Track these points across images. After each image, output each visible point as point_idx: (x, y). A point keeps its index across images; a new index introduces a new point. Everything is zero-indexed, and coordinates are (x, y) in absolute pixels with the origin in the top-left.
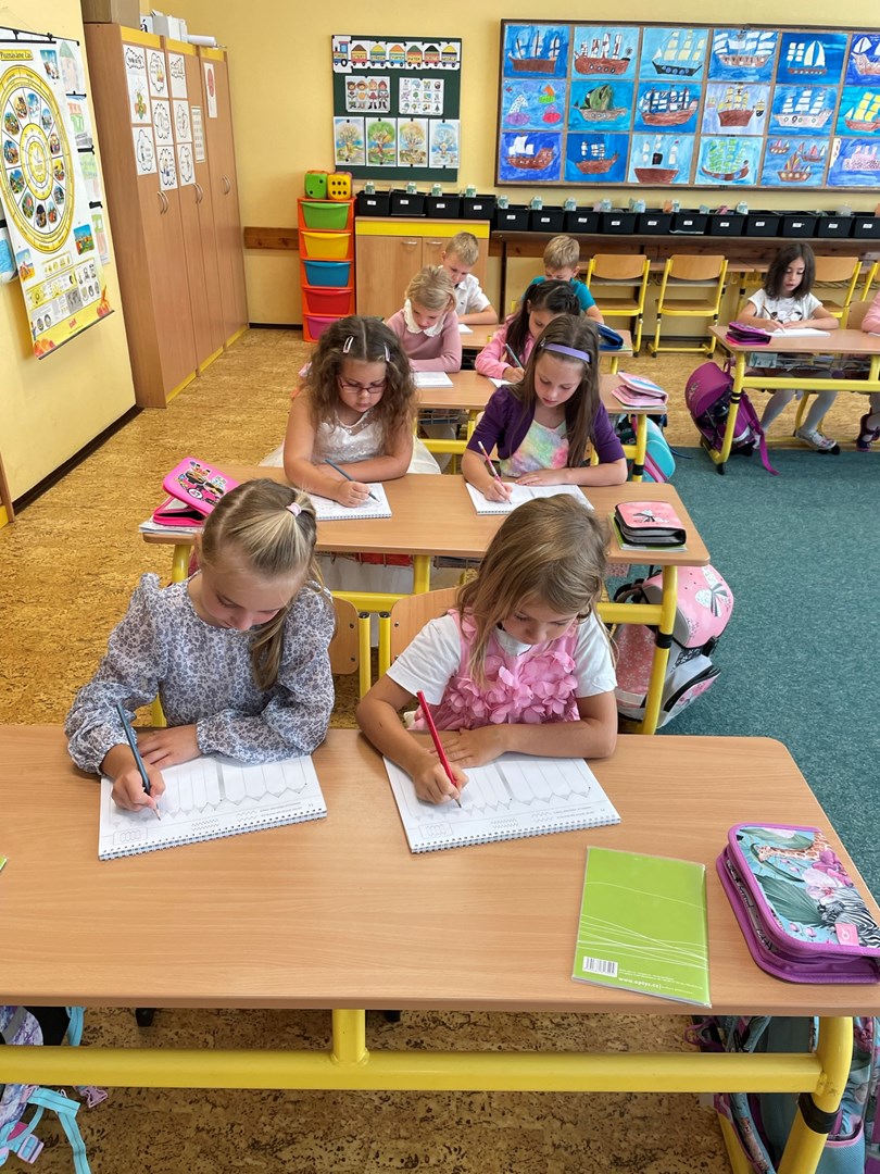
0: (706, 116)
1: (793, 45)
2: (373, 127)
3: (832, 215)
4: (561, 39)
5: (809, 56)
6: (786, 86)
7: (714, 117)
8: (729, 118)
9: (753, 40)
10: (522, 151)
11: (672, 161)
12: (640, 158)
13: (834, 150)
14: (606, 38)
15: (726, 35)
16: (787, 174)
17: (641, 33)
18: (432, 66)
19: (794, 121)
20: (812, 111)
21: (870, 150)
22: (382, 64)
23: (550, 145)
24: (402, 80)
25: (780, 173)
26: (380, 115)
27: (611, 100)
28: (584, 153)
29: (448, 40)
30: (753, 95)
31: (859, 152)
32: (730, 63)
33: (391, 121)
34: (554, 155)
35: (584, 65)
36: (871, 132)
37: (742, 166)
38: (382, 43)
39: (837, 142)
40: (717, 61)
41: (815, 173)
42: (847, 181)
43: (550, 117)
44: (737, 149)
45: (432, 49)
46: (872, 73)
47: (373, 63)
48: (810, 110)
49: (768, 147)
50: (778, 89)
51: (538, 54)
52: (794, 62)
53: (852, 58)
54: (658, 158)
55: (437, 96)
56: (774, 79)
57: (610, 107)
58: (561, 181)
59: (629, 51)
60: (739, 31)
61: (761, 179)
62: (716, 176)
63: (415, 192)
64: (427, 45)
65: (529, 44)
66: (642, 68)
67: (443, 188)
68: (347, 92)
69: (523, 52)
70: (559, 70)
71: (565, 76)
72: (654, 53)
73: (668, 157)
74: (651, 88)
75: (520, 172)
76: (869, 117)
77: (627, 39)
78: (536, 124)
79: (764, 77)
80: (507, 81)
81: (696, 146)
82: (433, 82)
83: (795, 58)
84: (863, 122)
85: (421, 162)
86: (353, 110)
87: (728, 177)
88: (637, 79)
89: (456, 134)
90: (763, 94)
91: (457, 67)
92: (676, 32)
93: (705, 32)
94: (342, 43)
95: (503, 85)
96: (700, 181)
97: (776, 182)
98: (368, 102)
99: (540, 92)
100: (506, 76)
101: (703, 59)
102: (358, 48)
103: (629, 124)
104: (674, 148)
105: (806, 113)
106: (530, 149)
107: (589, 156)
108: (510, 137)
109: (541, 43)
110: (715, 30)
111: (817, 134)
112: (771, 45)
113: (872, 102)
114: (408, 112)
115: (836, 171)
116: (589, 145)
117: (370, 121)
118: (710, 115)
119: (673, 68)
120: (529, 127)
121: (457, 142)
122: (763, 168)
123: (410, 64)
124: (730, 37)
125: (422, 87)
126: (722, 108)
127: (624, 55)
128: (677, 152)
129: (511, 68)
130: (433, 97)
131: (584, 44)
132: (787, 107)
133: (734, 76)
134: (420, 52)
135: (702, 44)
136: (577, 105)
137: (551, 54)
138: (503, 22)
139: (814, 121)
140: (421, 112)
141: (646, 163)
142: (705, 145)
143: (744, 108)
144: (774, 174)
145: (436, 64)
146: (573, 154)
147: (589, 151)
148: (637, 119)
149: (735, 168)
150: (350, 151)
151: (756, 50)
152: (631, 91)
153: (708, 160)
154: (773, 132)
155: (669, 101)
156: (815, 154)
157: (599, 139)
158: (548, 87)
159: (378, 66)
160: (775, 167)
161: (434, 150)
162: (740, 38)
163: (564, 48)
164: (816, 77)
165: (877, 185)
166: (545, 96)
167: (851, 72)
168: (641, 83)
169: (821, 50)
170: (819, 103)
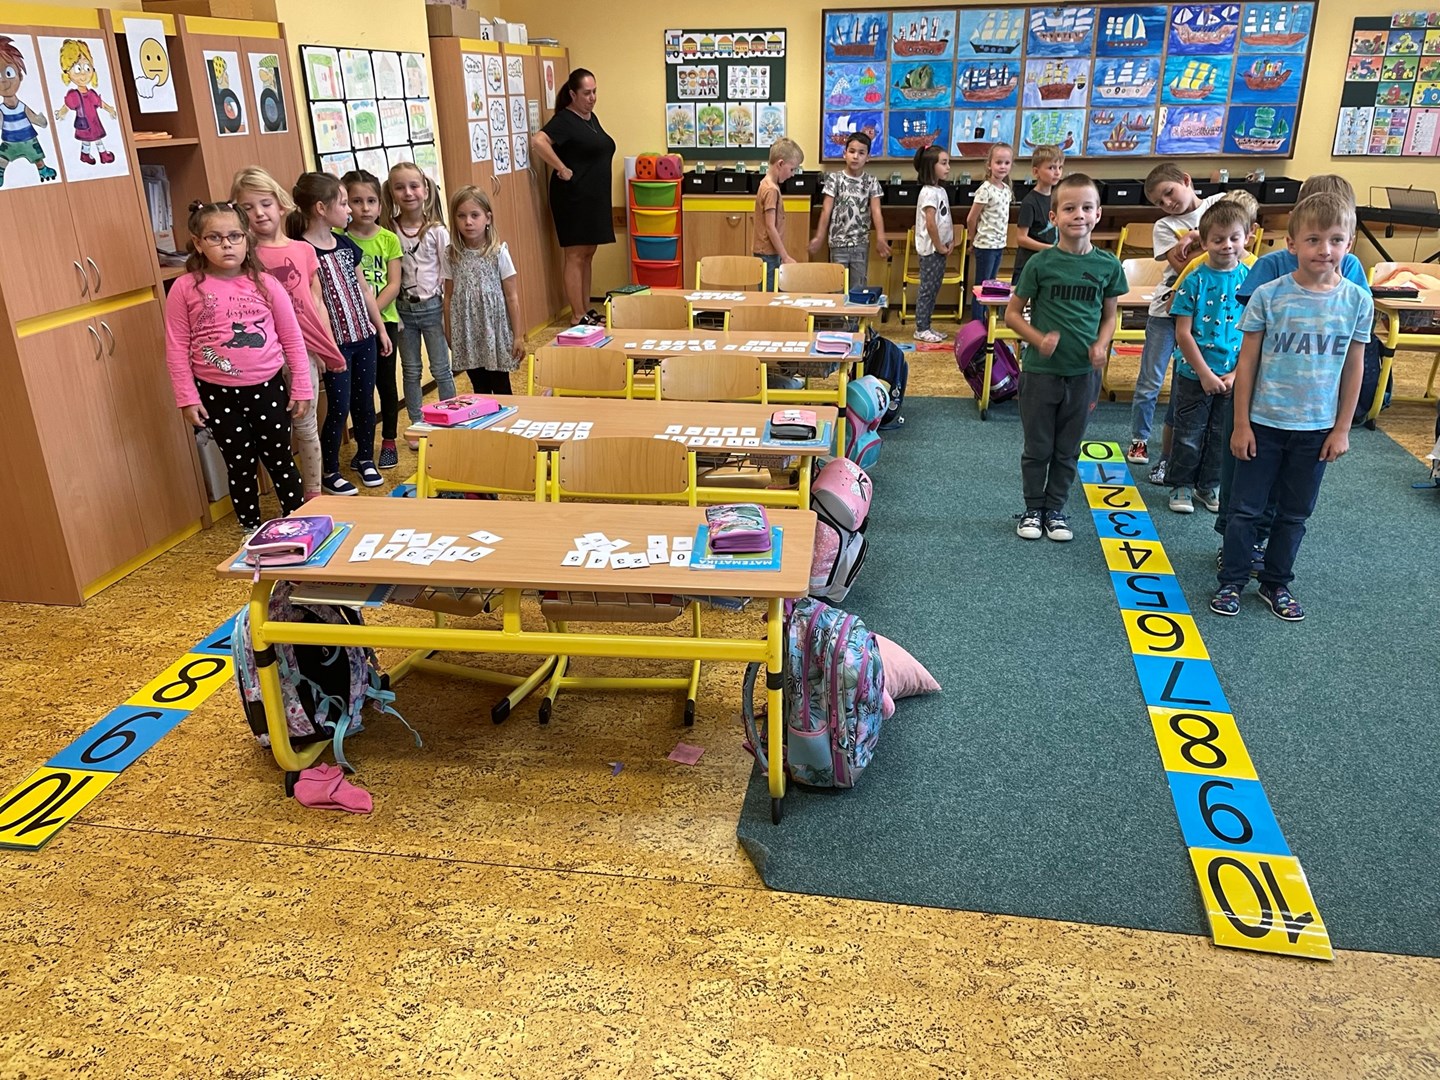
0: (1026, 90)
1: (1111, 20)
2: (703, 111)
4: (880, 26)
5: (1128, 29)
6: (1106, 59)
7: (1035, 91)
8: (1049, 92)
9: (1070, 17)
10: (845, 130)
11: (994, 135)
12: (962, 131)
13: (1161, 118)
14: (924, 22)
15: (1043, 13)
16: (1113, 144)
17: (958, 16)
18: (758, 54)
19: (1117, 92)
20: (1135, 82)
21: (1199, 118)
22: (712, 54)
23: (873, 123)
24: (730, 68)
25: (1105, 143)
26: (709, 101)
27: (931, 80)
28: (906, 130)
29: (773, 30)
30: (1073, 69)
31: (1188, 120)
32: (1048, 39)
33: (721, 105)
34: (876, 132)
35: (904, 48)
36: (1199, 100)
37: (1066, 138)
38: (711, 36)
39: (1163, 110)
40: (1034, 37)
41: (1143, 142)
42: (1177, 149)
43: (871, 97)
44: (1059, 121)
45: (758, 39)
46: (1195, 41)
47: (703, 54)
48: (1133, 80)
49: (1091, 118)
50: (1099, 62)
51: (859, 36)
52: (1113, 36)
53: (1172, 28)
54: (980, 133)
55: (764, 82)
56: (1094, 53)
57: (930, 86)
58: (885, 156)
59: (947, 33)
60: (1055, 10)
61: (1085, 148)
63: (743, 171)
64: (753, 36)
65: (850, 31)
66: (960, 48)
68: (679, 80)
69: (844, 38)
70: (879, 54)
71: (885, 59)
72: (972, 34)
73: (990, 130)
74: (970, 66)
76: (1196, 85)
77: (944, 22)
78: (857, 104)
79: (1084, 52)
81: (1019, 118)
82: (760, 68)
83: (1114, 31)
84: (1190, 90)
85: (749, 142)
86: (684, 97)
88: (955, 56)
89: (782, 116)
90: (1083, 68)
91: (782, 54)
92: (993, 13)
93: (1022, 12)
94: (673, 37)
95: (825, 69)
97: (1102, 152)
98: (698, 89)
99: (861, 75)
100: (829, 61)
101: (1021, 37)
102: (690, 40)
103: (950, 101)
104: (996, 122)
105: (1130, 84)
106: (853, 128)
107: (911, 132)
108: (834, 117)
109: (860, 29)
110: (1032, 9)
111: (1142, 104)
112: (1089, 20)
113: (1197, 70)
114: (737, 97)
115: (1166, 139)
116: (910, 122)
117: (700, 106)
118: (1031, 91)
119: (990, 47)
120: (851, 107)
121: (783, 123)
122: (1087, 138)
123: (737, 53)
124: (1046, 15)
125: (749, 73)
126: (1041, 82)
127: (942, 37)
128: (999, 126)
129: (833, 54)
130: (760, 82)
131: (902, 27)
132: (1109, 79)
133: (1053, 52)
134: (747, 42)
135: (1020, 23)
136: (897, 85)
137: (871, 38)
138: (824, 12)
139: (1137, 91)
140: (748, 96)
141: (967, 137)
142: (1027, 118)
143: (1065, 81)
144: (1100, 144)
145: (762, 52)
146: (895, 130)
147: (911, 128)
148: (957, 96)
149: (1060, 139)
150: (682, 134)
151: (1074, 25)
152: (951, 70)
153: (1030, 132)
154: (1095, 105)
155: (989, 78)
156: (1141, 123)
157: (920, 116)
158: (869, 69)
159: (707, 56)
160: (1101, 137)
161: (761, 131)
162: (1057, 15)
163: (883, 33)
164: (1137, 49)
165: (1209, 151)
166: (867, 78)
167: (1174, 42)
168: (960, 62)
169: (1141, 23)
170: (1142, 74)
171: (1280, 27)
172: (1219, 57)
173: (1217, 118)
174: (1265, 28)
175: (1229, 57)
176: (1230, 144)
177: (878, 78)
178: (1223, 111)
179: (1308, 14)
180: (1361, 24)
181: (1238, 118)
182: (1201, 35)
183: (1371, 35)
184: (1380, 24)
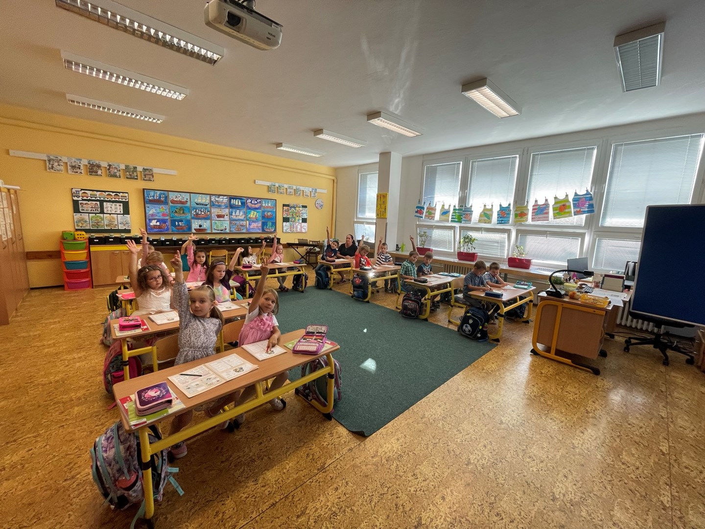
0: (212, 216)
1: (232, 200)
2: (93, 217)
3: (250, 239)
4: (165, 195)
5: (237, 202)
7: (215, 216)
8: (219, 216)
9: (222, 198)
11: (205, 226)
12: (195, 225)
13: (247, 224)
14: (179, 196)
16: (237, 229)
17: (190, 195)
18: (117, 200)
19: (236, 217)
21: (256, 224)
22: (96, 198)
23: (165, 223)
24: (105, 203)
26: (96, 213)
27: (183, 211)
29: (123, 193)
31: (253, 224)
32: (217, 203)
33: (101, 215)
34: (167, 225)
35: (173, 202)
36: (255, 220)
37: (225, 228)
38: (95, 192)
39: (248, 222)
40: (213, 203)
41: (244, 229)
42: (252, 231)
43: (164, 215)
44: (223, 224)
45: (116, 195)
46: (252, 207)
47: (91, 198)
48: (239, 214)
49: (230, 223)
50: (231, 210)
51: (158, 198)
52: (233, 204)
53: (247, 203)
54: (200, 226)
55: (120, 208)
56: (229, 207)
57: (183, 213)
58: (170, 232)
59: (187, 199)
60: (218, 196)
61: (230, 231)
62: (218, 230)
63: (113, 236)
64: (114, 194)
65: (152, 196)
66: (191, 203)
67: (125, 235)
68: (80, 206)
70: (165, 203)
71: (167, 205)
72: (195, 200)
73: (203, 226)
74: (195, 208)
75: (155, 230)
76: (254, 216)
77: (186, 196)
78: (159, 217)
79: (226, 207)
80: (147, 205)
81: (211, 223)
82: (118, 204)
84: (253, 218)
85: (115, 227)
86: (83, 211)
87: (221, 230)
88: (190, 206)
89: (129, 219)
90: (227, 211)
91: (127, 200)
92: (200, 195)
93: (209, 196)
94: (76, 191)
96: (214, 231)
97: (235, 231)
98: (90, 209)
99: (159, 208)
101: (209, 202)
102: (85, 193)
103: (190, 217)
104: (205, 223)
105: (239, 215)
106: (158, 224)
107: (179, 225)
108: (150, 220)
109: (158, 196)
110: (211, 195)
111: (242, 220)
112: (226, 200)
113: (254, 213)
114: (108, 212)
115: (249, 228)
116: (178, 222)
117: (91, 215)
119: (201, 204)
120: (156, 217)
121: (129, 221)
122: (230, 228)
123: (108, 199)
124: (215, 197)
125: (114, 205)
126: (216, 214)
128: (206, 224)
129: (148, 202)
130: (118, 208)
131: (172, 196)
132: (234, 214)
133: (218, 206)
134: (112, 195)
135: (208, 198)
136: (172, 212)
137: (162, 198)
138: (144, 189)
139: (241, 217)
140: (113, 212)
141: (197, 227)
142: (214, 223)
143: (222, 214)
144: (234, 229)
145: (119, 199)
146: (173, 225)
147: (178, 224)
148: (192, 216)
149: (223, 228)
150: (82, 224)
151: (223, 201)
152: (189, 209)
153: (215, 226)
154: (231, 220)
155: (201, 212)
156: (243, 225)
157: (181, 221)
158: (162, 207)
159: (93, 199)
160: (233, 228)
161: (120, 224)
162: (218, 198)
163: (166, 198)
164: (239, 207)
165: (259, 232)
166: (161, 210)
167: (248, 206)
168: (192, 207)
169: (240, 202)
170: (241, 213)
171: (270, 205)
172: (258, 211)
173: (260, 224)
174: (267, 205)
175: (260, 210)
176: (263, 230)
177: (166, 210)
178: (261, 222)
179: (275, 202)
180: (284, 205)
181: (264, 224)
182: (253, 205)
183: (287, 208)
184: (288, 206)
